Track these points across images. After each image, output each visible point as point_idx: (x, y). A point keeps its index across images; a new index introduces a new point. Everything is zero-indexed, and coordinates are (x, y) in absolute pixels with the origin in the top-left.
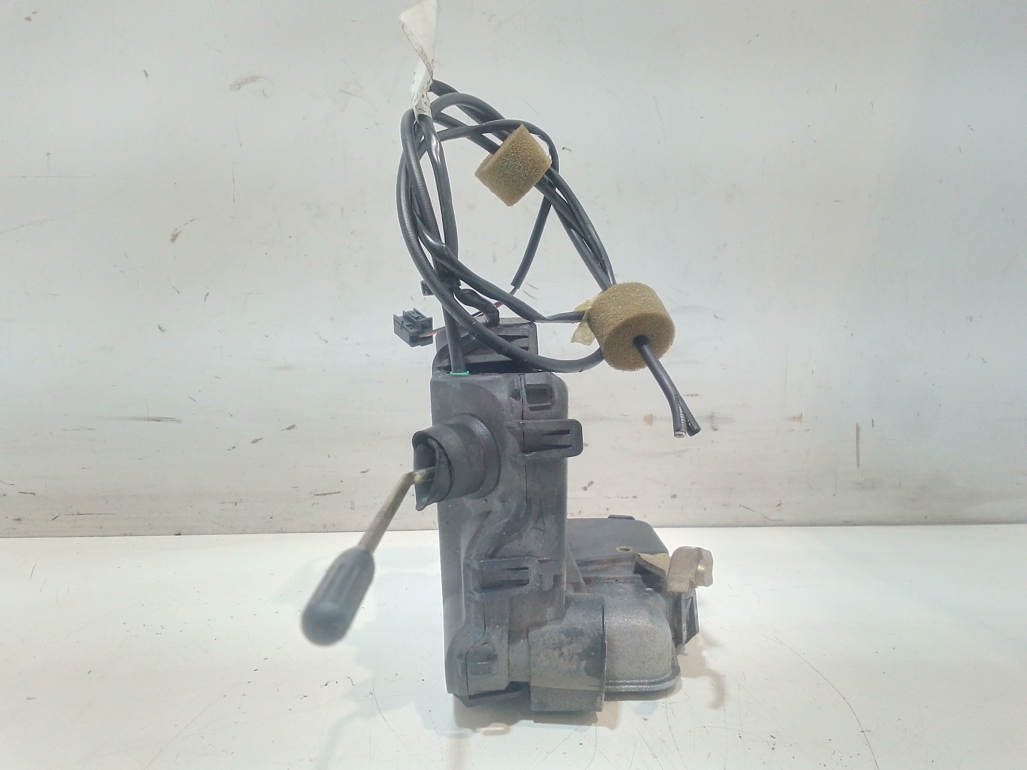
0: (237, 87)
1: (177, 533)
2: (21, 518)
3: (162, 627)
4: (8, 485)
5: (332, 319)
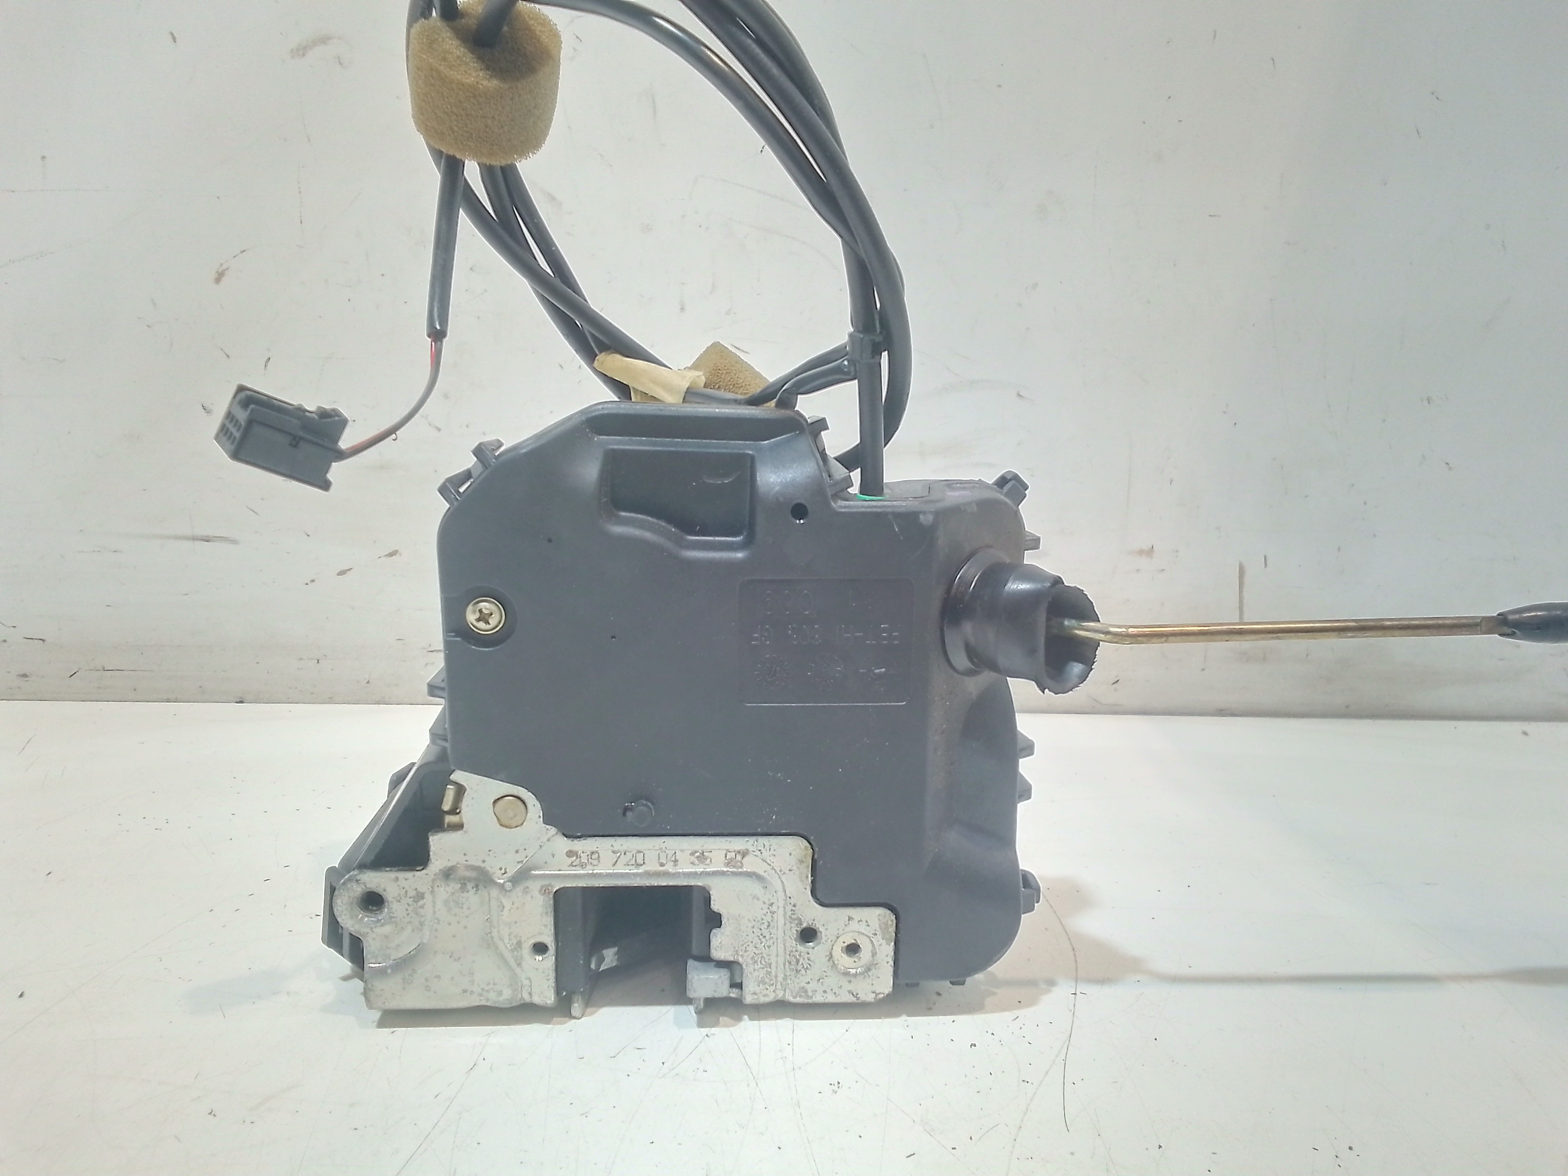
0: (301, 52)
1: (238, 700)
2: (27, 674)
3: (167, 821)
4: (9, 627)
5: (446, 396)
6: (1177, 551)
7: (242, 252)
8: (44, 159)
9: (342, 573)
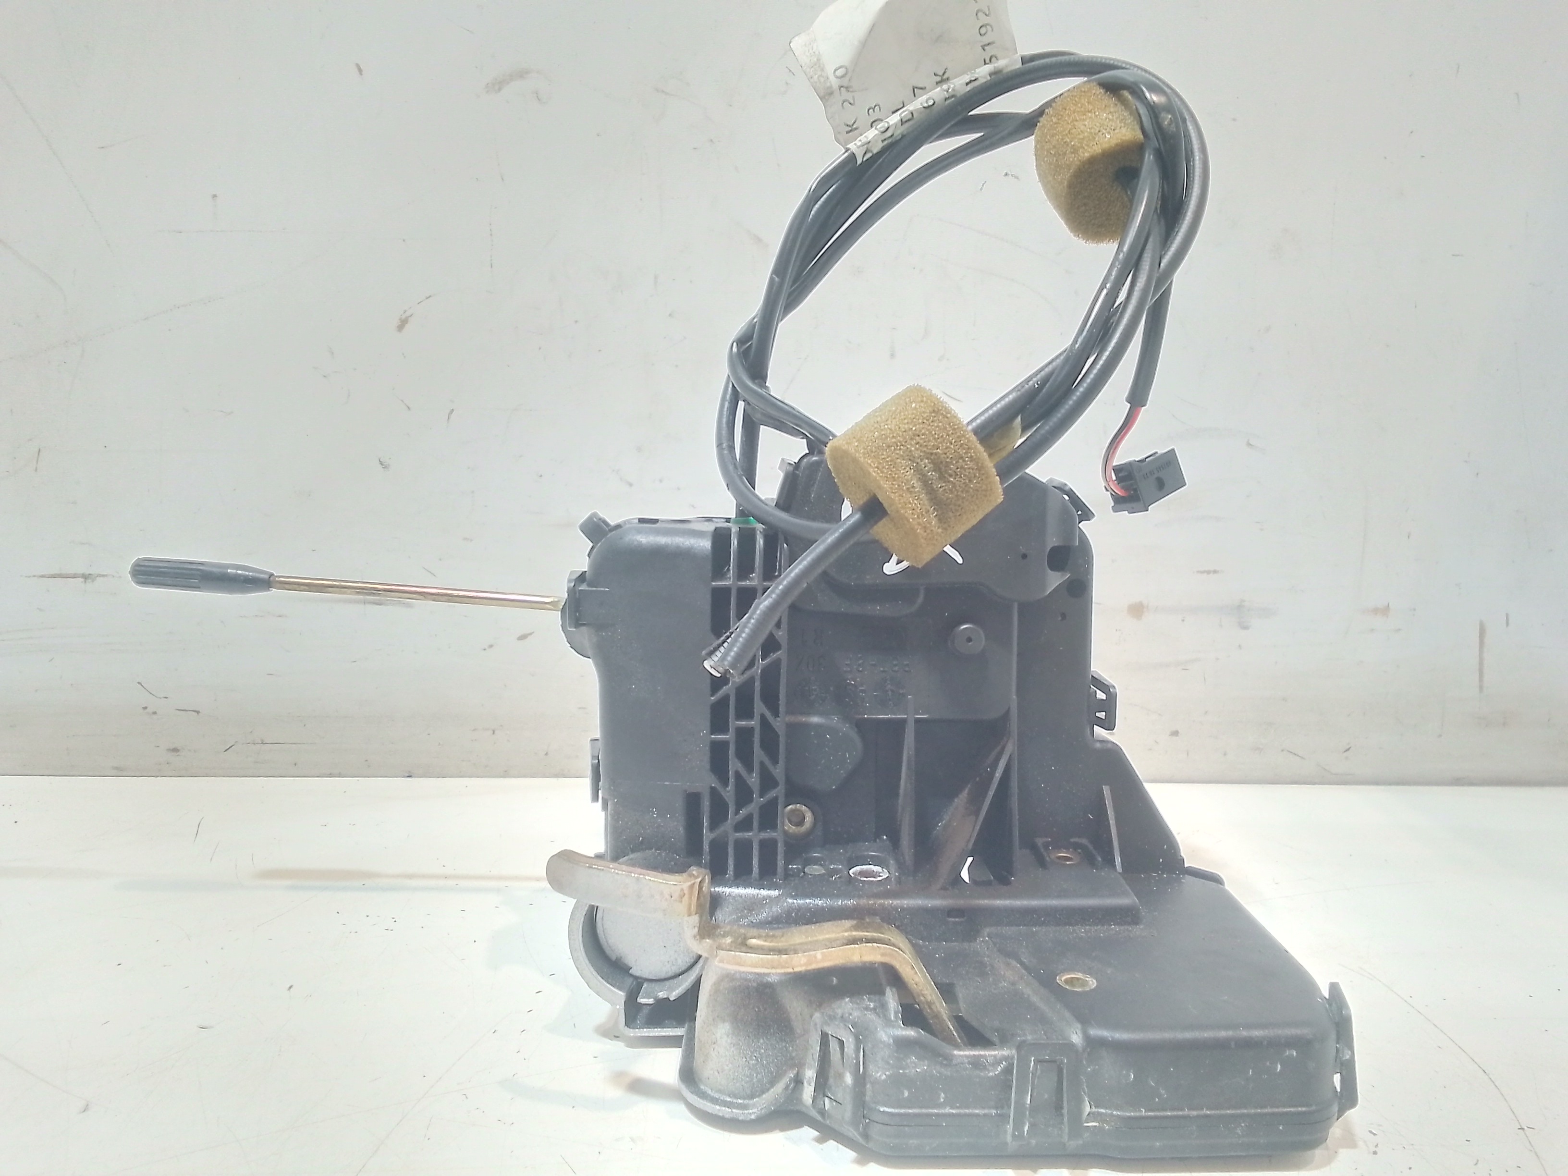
0: (497, 87)
1: (406, 775)
2: (179, 748)
3: (394, 920)
4: (160, 698)
5: (639, 449)
6: (1415, 610)
7: (427, 298)
8: (215, 198)
9: (523, 637)
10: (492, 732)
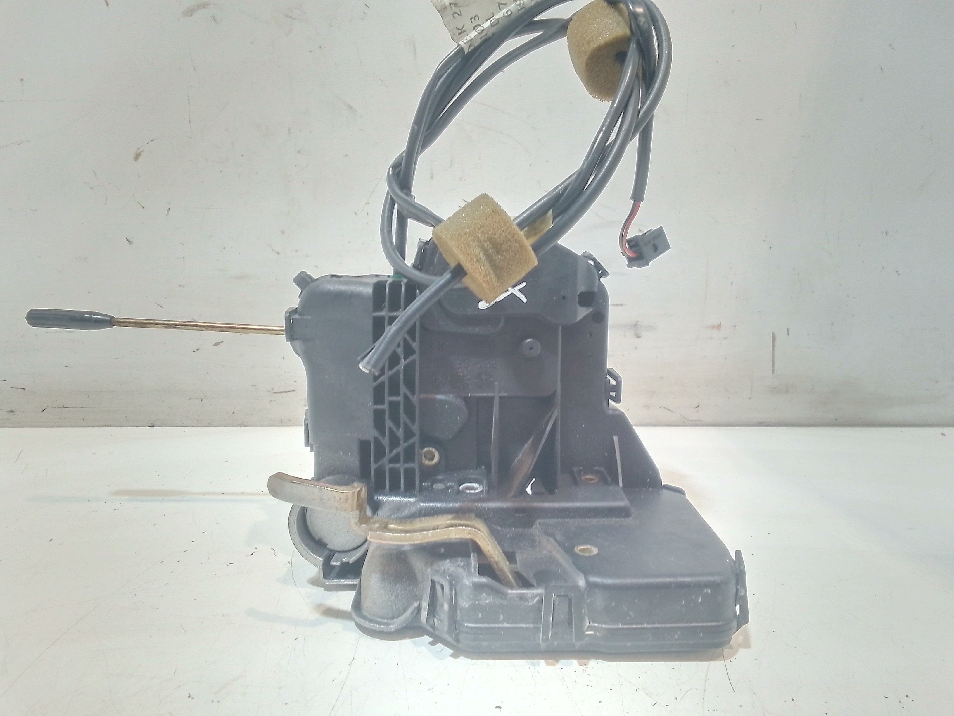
0: (189, 13)
1: (150, 425)
2: (14, 410)
3: (121, 504)
5: (283, 232)
6: (735, 326)
7: (151, 141)
8: (23, 81)
9: (217, 344)
10: (201, 400)
